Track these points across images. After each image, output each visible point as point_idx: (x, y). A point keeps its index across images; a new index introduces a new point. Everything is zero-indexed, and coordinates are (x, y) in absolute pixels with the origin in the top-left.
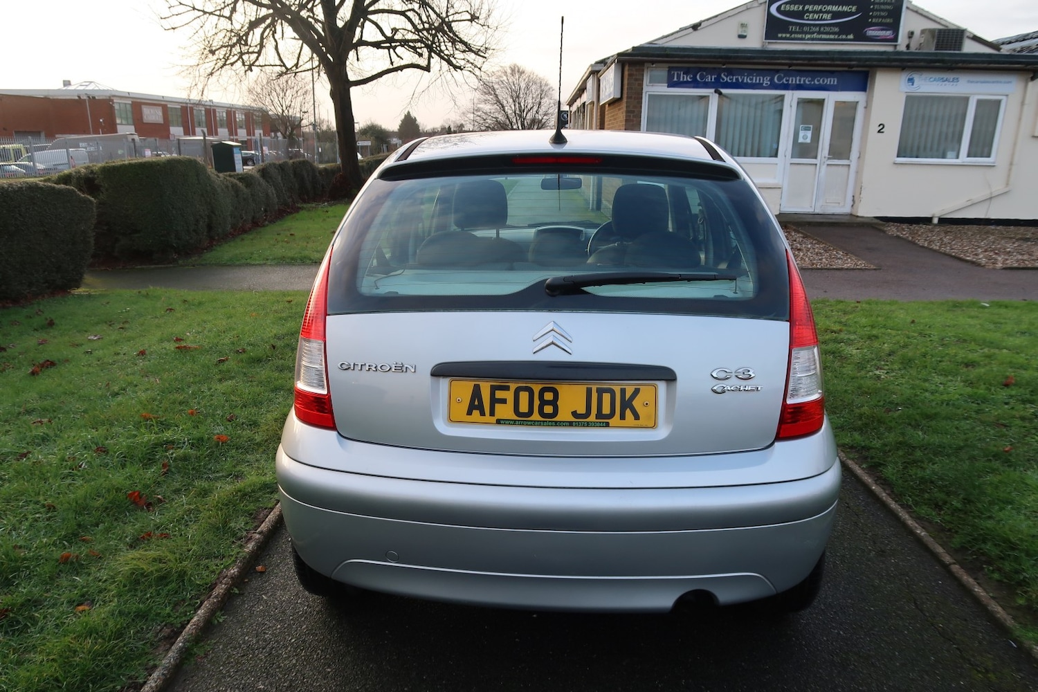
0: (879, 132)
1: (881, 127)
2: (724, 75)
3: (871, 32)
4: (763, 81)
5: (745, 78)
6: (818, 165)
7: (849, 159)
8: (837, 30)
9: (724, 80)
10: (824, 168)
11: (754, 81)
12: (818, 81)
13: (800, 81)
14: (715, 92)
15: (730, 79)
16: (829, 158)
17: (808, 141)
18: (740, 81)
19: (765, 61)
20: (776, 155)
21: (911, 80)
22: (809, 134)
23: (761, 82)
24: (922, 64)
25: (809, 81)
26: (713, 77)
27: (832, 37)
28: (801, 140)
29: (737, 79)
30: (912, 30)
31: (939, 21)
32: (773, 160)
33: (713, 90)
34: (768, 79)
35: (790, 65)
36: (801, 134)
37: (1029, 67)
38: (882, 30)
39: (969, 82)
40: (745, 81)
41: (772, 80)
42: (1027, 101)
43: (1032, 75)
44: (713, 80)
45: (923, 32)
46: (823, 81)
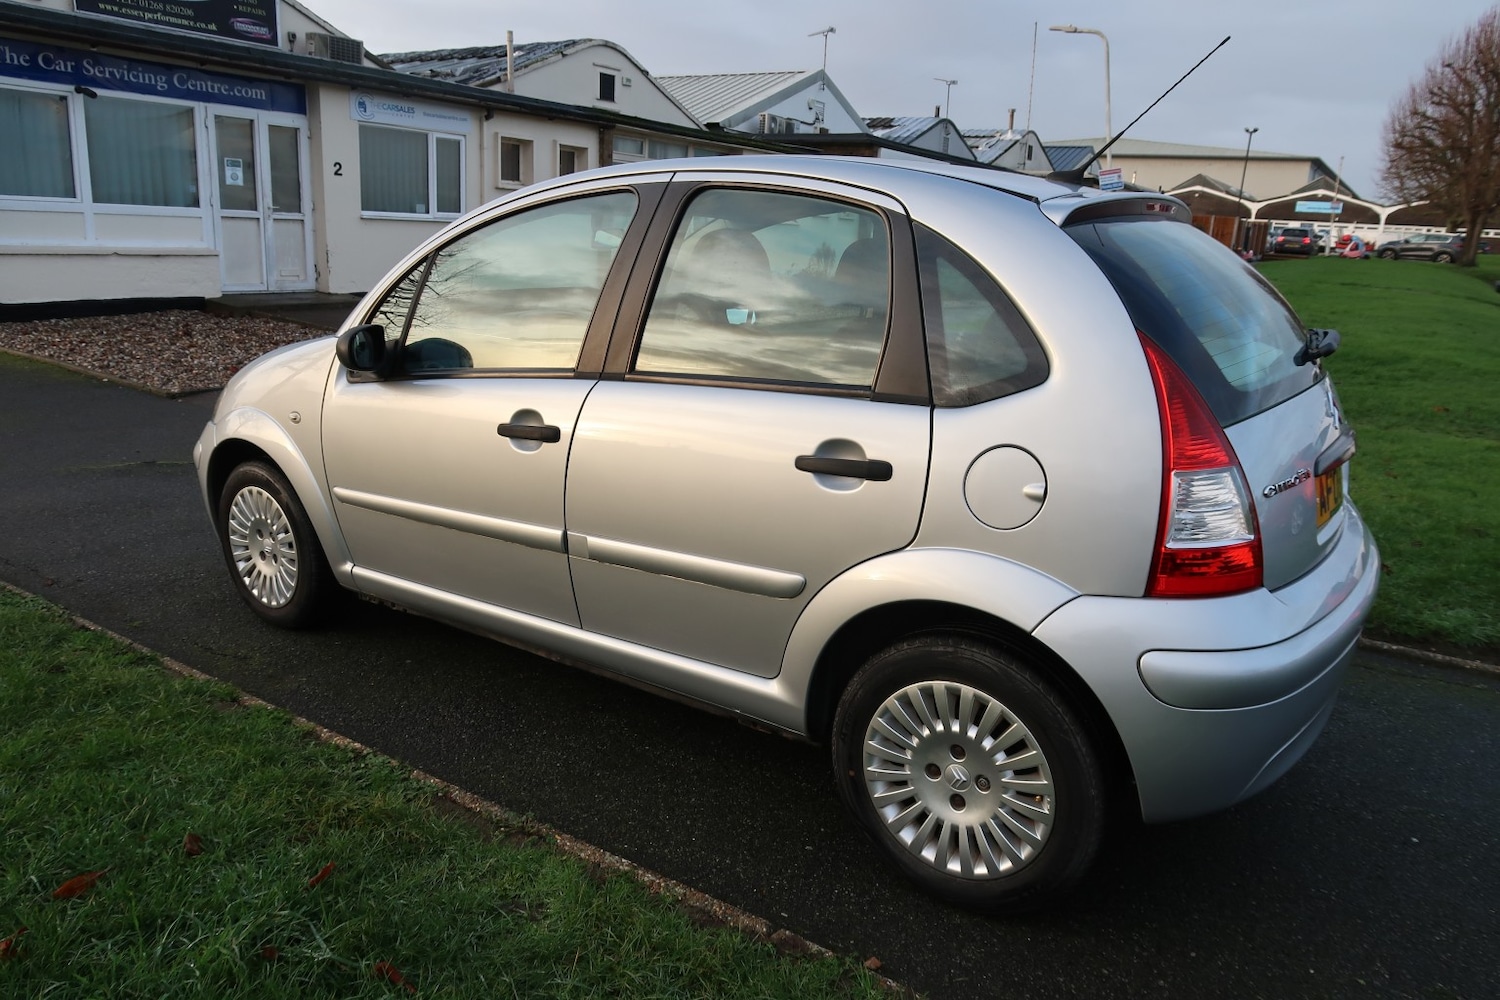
0: (336, 173)
1: (338, 166)
2: (88, 63)
3: (241, 25)
4: (156, 81)
5: (126, 72)
6: (261, 220)
7: (300, 212)
8: (190, 12)
9: (88, 71)
10: (270, 223)
11: (141, 81)
12: (240, 92)
13: (213, 88)
14: (78, 91)
15: (100, 72)
16: (275, 210)
17: (240, 182)
18: (118, 77)
19: (163, 49)
20: (196, 203)
21: (362, 105)
22: (239, 172)
23: (153, 82)
24: (374, 84)
25: (225, 90)
26: (69, 64)
27: (185, 22)
28: (229, 181)
29: (111, 73)
30: (292, 30)
31: (323, 24)
32: (192, 211)
33: (72, 88)
34: (164, 79)
35: (203, 62)
36: (229, 171)
37: (482, 103)
38: (254, 24)
39: (425, 114)
40: (126, 78)
41: (169, 82)
42: (485, 145)
43: (486, 113)
44: (69, 70)
45: (310, 36)
46: (247, 93)
